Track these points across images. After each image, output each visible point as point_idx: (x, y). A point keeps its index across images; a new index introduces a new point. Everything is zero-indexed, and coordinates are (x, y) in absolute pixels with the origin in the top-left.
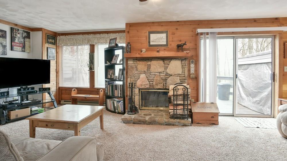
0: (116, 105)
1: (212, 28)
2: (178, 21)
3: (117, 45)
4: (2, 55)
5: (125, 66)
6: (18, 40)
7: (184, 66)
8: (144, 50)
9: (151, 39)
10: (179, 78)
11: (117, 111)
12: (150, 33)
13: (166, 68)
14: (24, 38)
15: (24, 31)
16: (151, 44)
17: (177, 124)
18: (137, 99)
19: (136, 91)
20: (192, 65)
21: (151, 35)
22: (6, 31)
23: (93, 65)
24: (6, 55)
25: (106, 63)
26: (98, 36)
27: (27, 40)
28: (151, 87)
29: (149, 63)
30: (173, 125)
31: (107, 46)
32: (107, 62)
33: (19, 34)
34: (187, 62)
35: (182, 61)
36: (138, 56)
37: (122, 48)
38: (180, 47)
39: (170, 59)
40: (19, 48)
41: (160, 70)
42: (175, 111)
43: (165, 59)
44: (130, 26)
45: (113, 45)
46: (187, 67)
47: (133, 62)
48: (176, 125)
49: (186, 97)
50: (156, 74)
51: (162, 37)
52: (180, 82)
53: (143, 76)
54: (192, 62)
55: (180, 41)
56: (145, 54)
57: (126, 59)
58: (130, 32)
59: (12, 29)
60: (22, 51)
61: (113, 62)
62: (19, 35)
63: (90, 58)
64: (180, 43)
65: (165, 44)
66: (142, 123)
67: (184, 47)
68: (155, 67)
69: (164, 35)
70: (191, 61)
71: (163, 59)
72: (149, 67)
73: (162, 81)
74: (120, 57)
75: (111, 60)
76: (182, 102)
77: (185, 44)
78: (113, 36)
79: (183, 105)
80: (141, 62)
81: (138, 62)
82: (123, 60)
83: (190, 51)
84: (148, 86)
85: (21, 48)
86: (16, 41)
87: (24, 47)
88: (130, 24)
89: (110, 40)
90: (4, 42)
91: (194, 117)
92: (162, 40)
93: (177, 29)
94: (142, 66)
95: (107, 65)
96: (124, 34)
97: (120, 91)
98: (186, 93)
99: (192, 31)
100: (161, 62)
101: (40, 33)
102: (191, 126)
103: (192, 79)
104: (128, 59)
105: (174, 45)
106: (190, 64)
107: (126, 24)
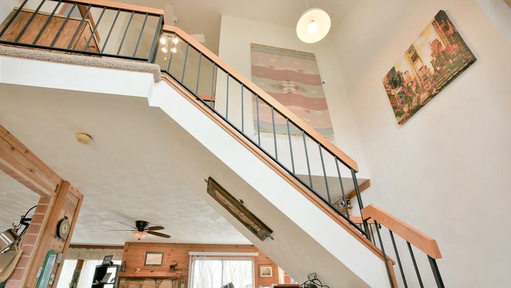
1: (203, 251)
2: (174, 244)
3: (112, 263)
5: (116, 286)
7: (174, 286)
8: (138, 269)
9: (148, 259)
12: (148, 253)
16: (147, 263)
20: (183, 285)
21: (148, 255)
23: (76, 285)
25: (94, 282)
26: (92, 250)
29: (141, 283)
31: (100, 263)
32: (96, 281)
34: (177, 282)
35: (173, 281)
36: (131, 275)
37: (117, 266)
39: (162, 278)
43: (157, 279)
44: (129, 245)
45: (108, 262)
46: (177, 286)
47: (125, 282)
51: (158, 258)
54: (183, 282)
55: (175, 262)
56: (139, 273)
57: (119, 278)
58: (129, 251)
61: (103, 281)
63: (74, 276)
64: (172, 264)
65: (160, 264)
67: (176, 267)
70: (182, 280)
71: (155, 279)
72: (141, 286)
74: (113, 276)
75: (102, 279)
77: (176, 265)
78: (108, 252)
80: (133, 282)
81: (130, 281)
82: (115, 279)
83: (182, 271)
88: (129, 243)
89: (106, 257)
92: (158, 261)
93: (173, 251)
94: (133, 286)
95: (95, 284)
96: (122, 251)
100: (153, 282)
104: (120, 278)
105: (168, 266)
106: (180, 284)
107: (126, 243)
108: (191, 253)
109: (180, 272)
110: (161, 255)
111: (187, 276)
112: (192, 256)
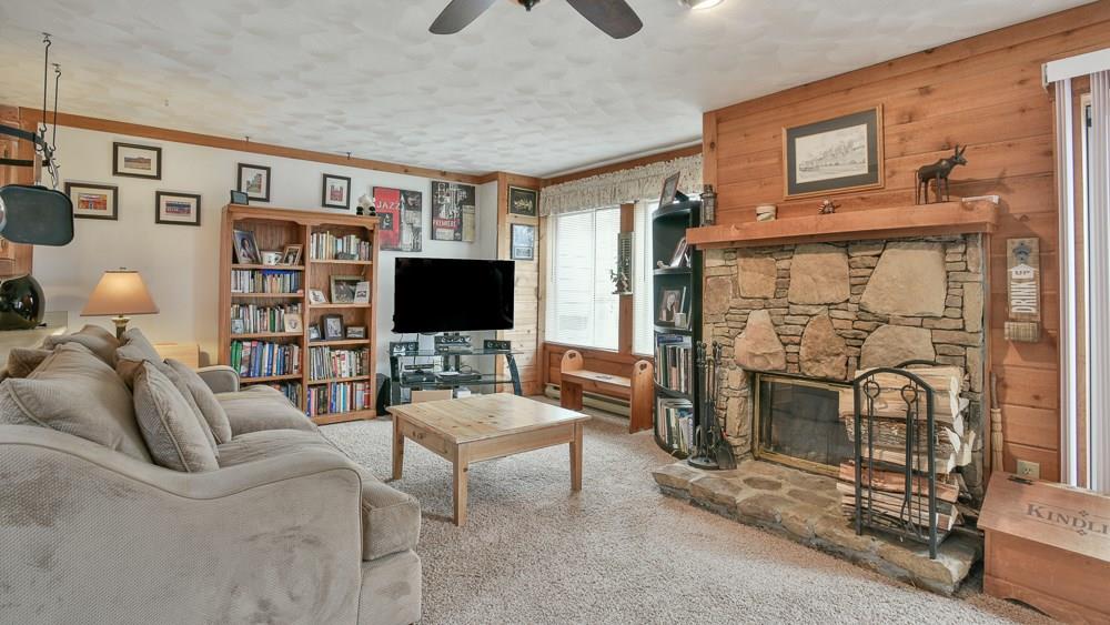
0: (673, 425)
2: (929, 52)
3: (683, 198)
4: (412, 251)
6: (447, 211)
7: (961, 276)
8: (765, 209)
9: (800, 160)
10: (926, 333)
11: (675, 446)
12: (794, 133)
13: (859, 285)
14: (460, 205)
15: (460, 186)
16: (800, 179)
17: (872, 559)
18: (736, 412)
19: (733, 379)
20: (1022, 267)
21: (799, 142)
22: (421, 194)
23: (629, 275)
24: (420, 251)
25: (655, 265)
26: (639, 171)
27: (467, 208)
28: (793, 370)
29: (784, 264)
30: (855, 561)
32: (660, 263)
33: (448, 195)
34: (977, 254)
35: (944, 247)
36: (734, 235)
38: (935, 179)
39: (881, 240)
40: (447, 231)
41: (830, 296)
42: (865, 494)
43: (854, 243)
44: (718, 121)
46: (980, 278)
47: (722, 262)
48: (867, 566)
49: (924, 436)
50: (814, 310)
51: (850, 144)
52: (931, 356)
53: (759, 318)
54: (1022, 252)
55: (947, 143)
56: (765, 221)
58: (720, 143)
59: (434, 185)
60: (456, 239)
61: (673, 262)
62: (448, 199)
63: (620, 252)
64: (932, 159)
65: (865, 171)
66: (723, 510)
67: (957, 174)
68: (808, 279)
69: (857, 135)
70: (1012, 244)
71: (846, 242)
72: (784, 279)
73: (839, 345)
75: (672, 257)
76: (898, 458)
79: (907, 472)
80: (751, 261)
81: (741, 261)
83: (1008, 191)
84: (777, 364)
85: (452, 231)
86: (443, 215)
87: (459, 228)
88: (717, 112)
89: (668, 181)
90: (418, 221)
91: (996, 559)
92: (849, 157)
93: (925, 91)
94: (754, 275)
95: (658, 272)
97: (686, 372)
98: (923, 416)
99: (1022, 82)
100: (836, 258)
101: (493, 187)
102: (955, 595)
103: (1021, 345)
104: (704, 250)
105: (908, 172)
106: (1005, 264)
107: (706, 115)
108: (1059, 71)
109: (995, 199)
110: (864, 128)
111: (1052, 216)
112: (1080, 85)
